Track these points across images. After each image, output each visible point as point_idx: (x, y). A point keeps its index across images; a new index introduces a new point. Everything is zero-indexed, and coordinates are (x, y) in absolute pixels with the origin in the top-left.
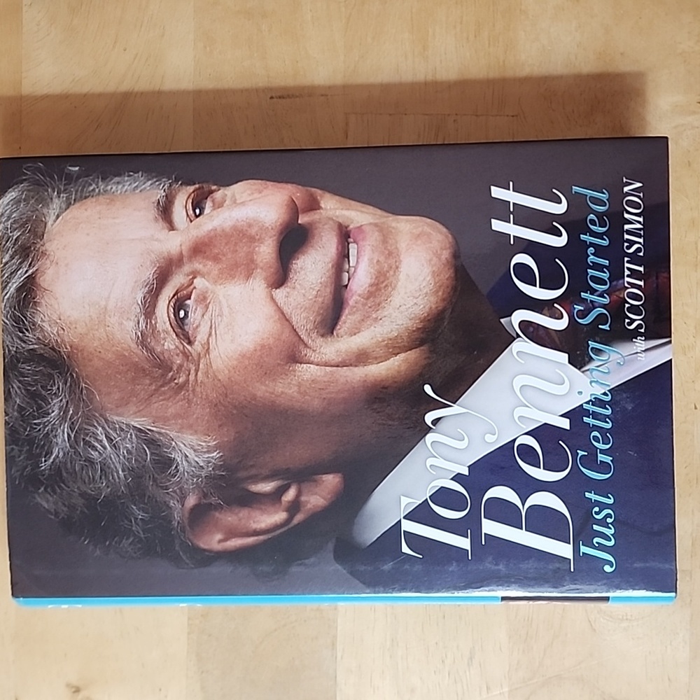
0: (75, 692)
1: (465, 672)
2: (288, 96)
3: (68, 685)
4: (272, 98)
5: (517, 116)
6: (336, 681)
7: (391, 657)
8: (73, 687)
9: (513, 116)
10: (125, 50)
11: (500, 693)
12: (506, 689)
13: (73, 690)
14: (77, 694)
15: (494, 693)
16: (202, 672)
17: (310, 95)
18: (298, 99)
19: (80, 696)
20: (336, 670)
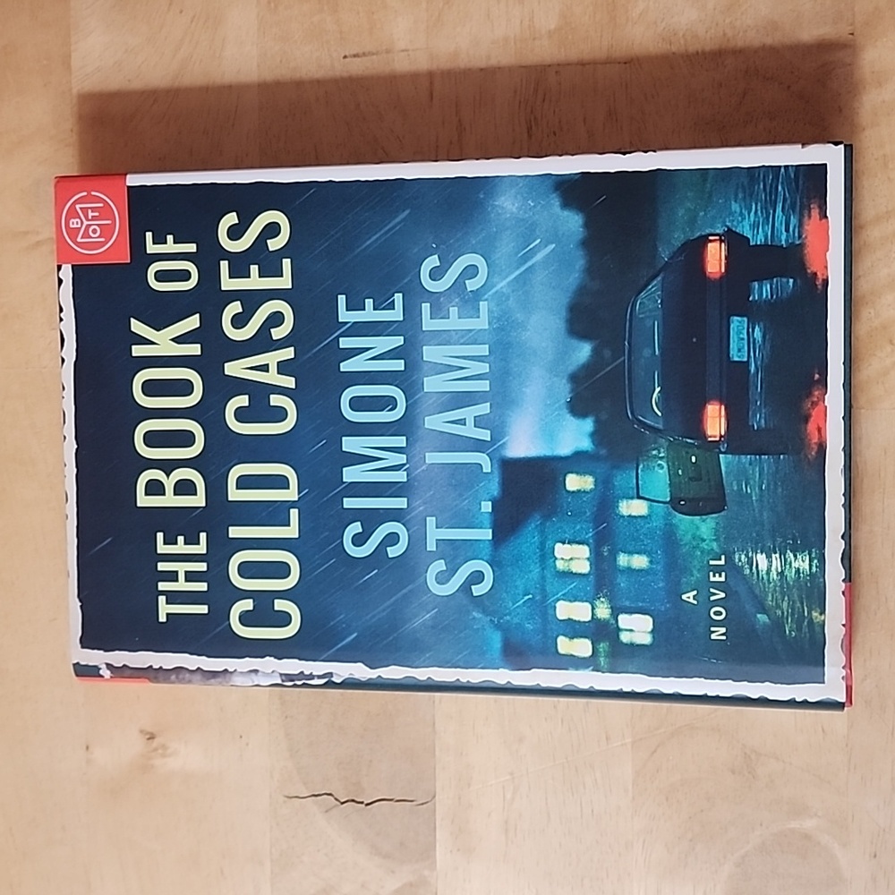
0: (149, 739)
1: (581, 720)
2: (364, 54)
3: (142, 731)
4: (345, 57)
5: (630, 62)
6: (434, 728)
8: (148, 733)
9: (625, 63)
10: (181, 12)
11: (622, 745)
12: (629, 740)
13: (148, 736)
14: (150, 741)
15: (615, 745)
16: (286, 717)
17: (388, 51)
18: (375, 57)
19: (155, 743)
20: (434, 716)
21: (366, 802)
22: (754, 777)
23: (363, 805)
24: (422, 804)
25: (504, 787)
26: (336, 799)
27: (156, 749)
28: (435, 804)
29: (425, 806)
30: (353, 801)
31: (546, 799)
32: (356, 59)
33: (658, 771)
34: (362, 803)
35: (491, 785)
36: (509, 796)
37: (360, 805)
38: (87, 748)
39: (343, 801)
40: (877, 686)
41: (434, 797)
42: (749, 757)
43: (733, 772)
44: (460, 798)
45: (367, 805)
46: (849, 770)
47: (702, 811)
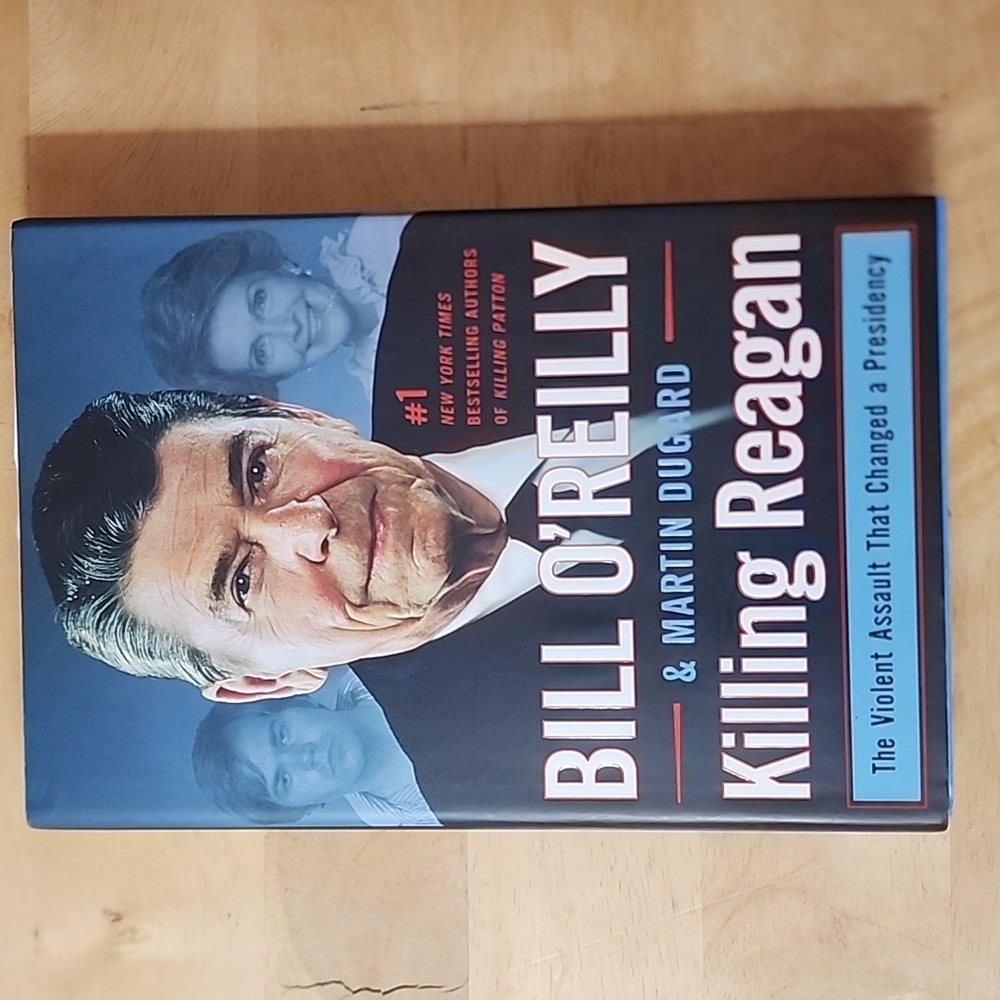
0: (114, 921)
1: (643, 883)
3: (105, 912)
6: (466, 898)
7: (541, 864)
8: (111, 914)
10: (165, 52)
11: (691, 912)
12: (699, 906)
13: (113, 917)
14: (116, 923)
15: (683, 911)
16: (286, 890)
19: (122, 925)
20: (466, 883)
21: (383, 991)
22: (845, 945)
23: (380, 994)
24: (452, 990)
25: (550, 967)
26: (347, 988)
27: (122, 934)
28: (468, 989)
29: (455, 992)
30: (368, 989)
31: (602, 979)
32: (376, 111)
33: (733, 941)
34: (379, 991)
35: (536, 965)
36: (556, 977)
37: (376, 994)
38: (37, 934)
39: (354, 989)
40: (983, 835)
41: (468, 980)
42: (839, 921)
43: (821, 941)
44: (497, 982)
45: (385, 993)
46: (954, 934)
47: (785, 987)
